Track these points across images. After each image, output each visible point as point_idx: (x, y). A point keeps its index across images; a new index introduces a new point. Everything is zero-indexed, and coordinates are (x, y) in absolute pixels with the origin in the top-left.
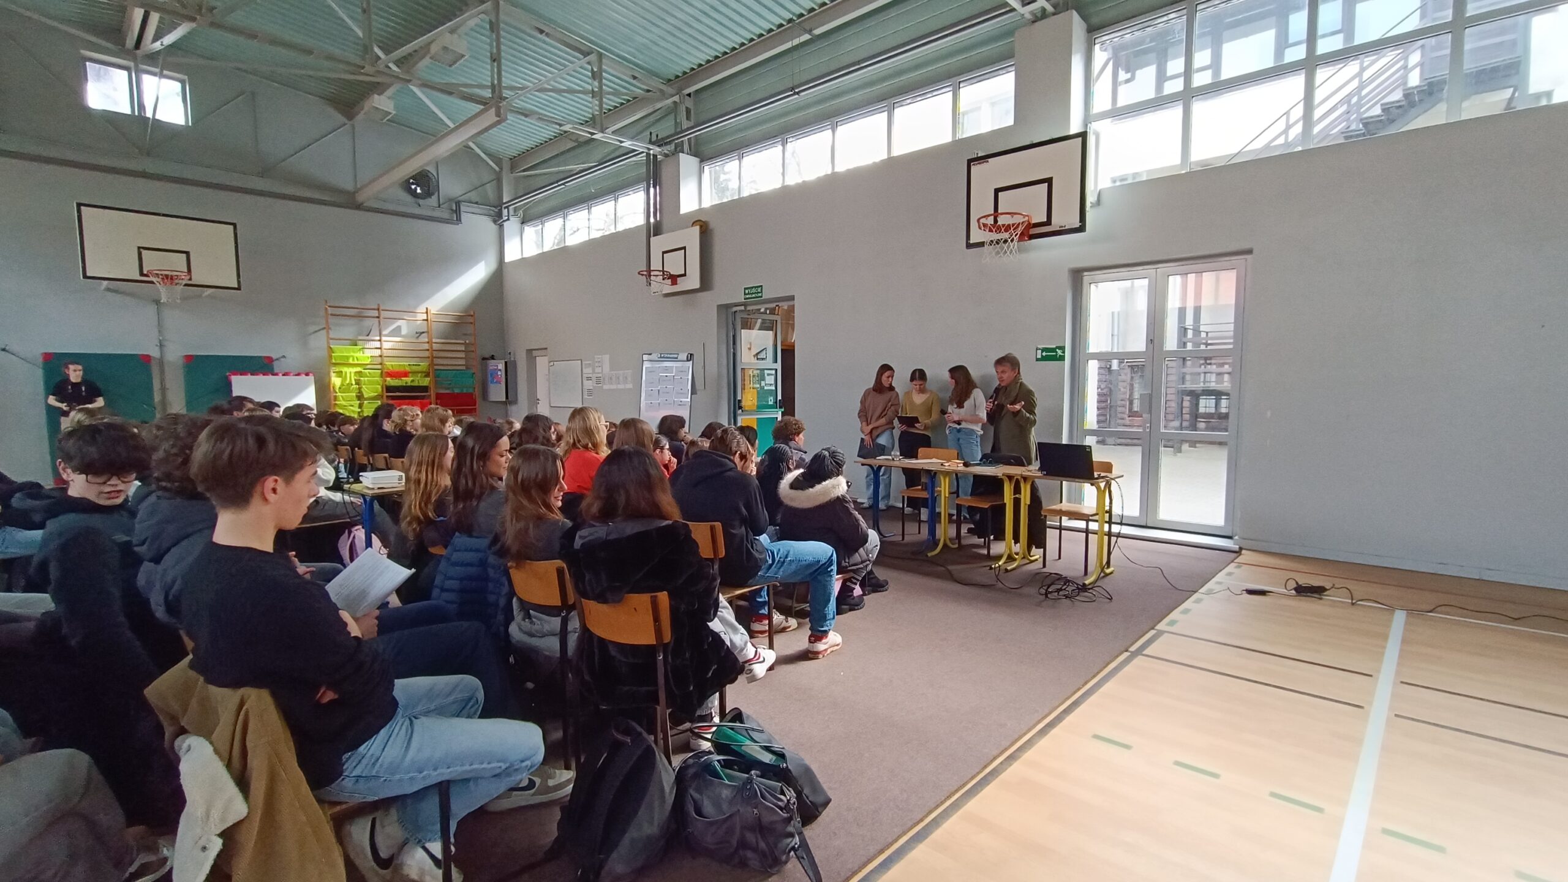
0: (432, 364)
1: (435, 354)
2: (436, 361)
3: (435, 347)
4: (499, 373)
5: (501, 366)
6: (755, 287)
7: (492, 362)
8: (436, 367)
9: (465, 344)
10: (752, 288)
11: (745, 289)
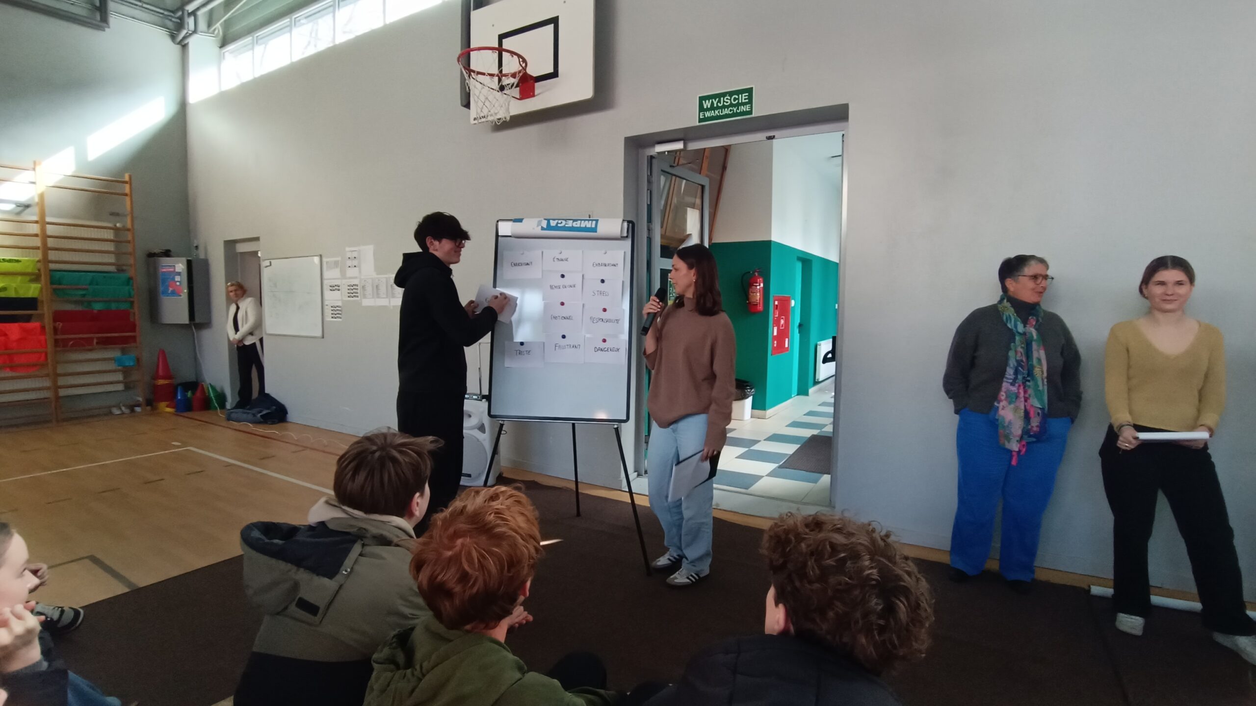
0: (45, 260)
1: (51, 242)
2: (52, 255)
3: (51, 230)
4: (177, 278)
5: (181, 267)
6: (731, 94)
7: (165, 261)
8: (52, 266)
9: (116, 230)
10: (723, 95)
11: (702, 99)
